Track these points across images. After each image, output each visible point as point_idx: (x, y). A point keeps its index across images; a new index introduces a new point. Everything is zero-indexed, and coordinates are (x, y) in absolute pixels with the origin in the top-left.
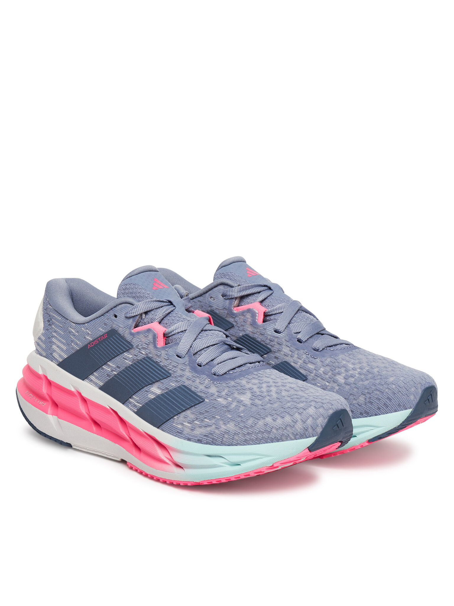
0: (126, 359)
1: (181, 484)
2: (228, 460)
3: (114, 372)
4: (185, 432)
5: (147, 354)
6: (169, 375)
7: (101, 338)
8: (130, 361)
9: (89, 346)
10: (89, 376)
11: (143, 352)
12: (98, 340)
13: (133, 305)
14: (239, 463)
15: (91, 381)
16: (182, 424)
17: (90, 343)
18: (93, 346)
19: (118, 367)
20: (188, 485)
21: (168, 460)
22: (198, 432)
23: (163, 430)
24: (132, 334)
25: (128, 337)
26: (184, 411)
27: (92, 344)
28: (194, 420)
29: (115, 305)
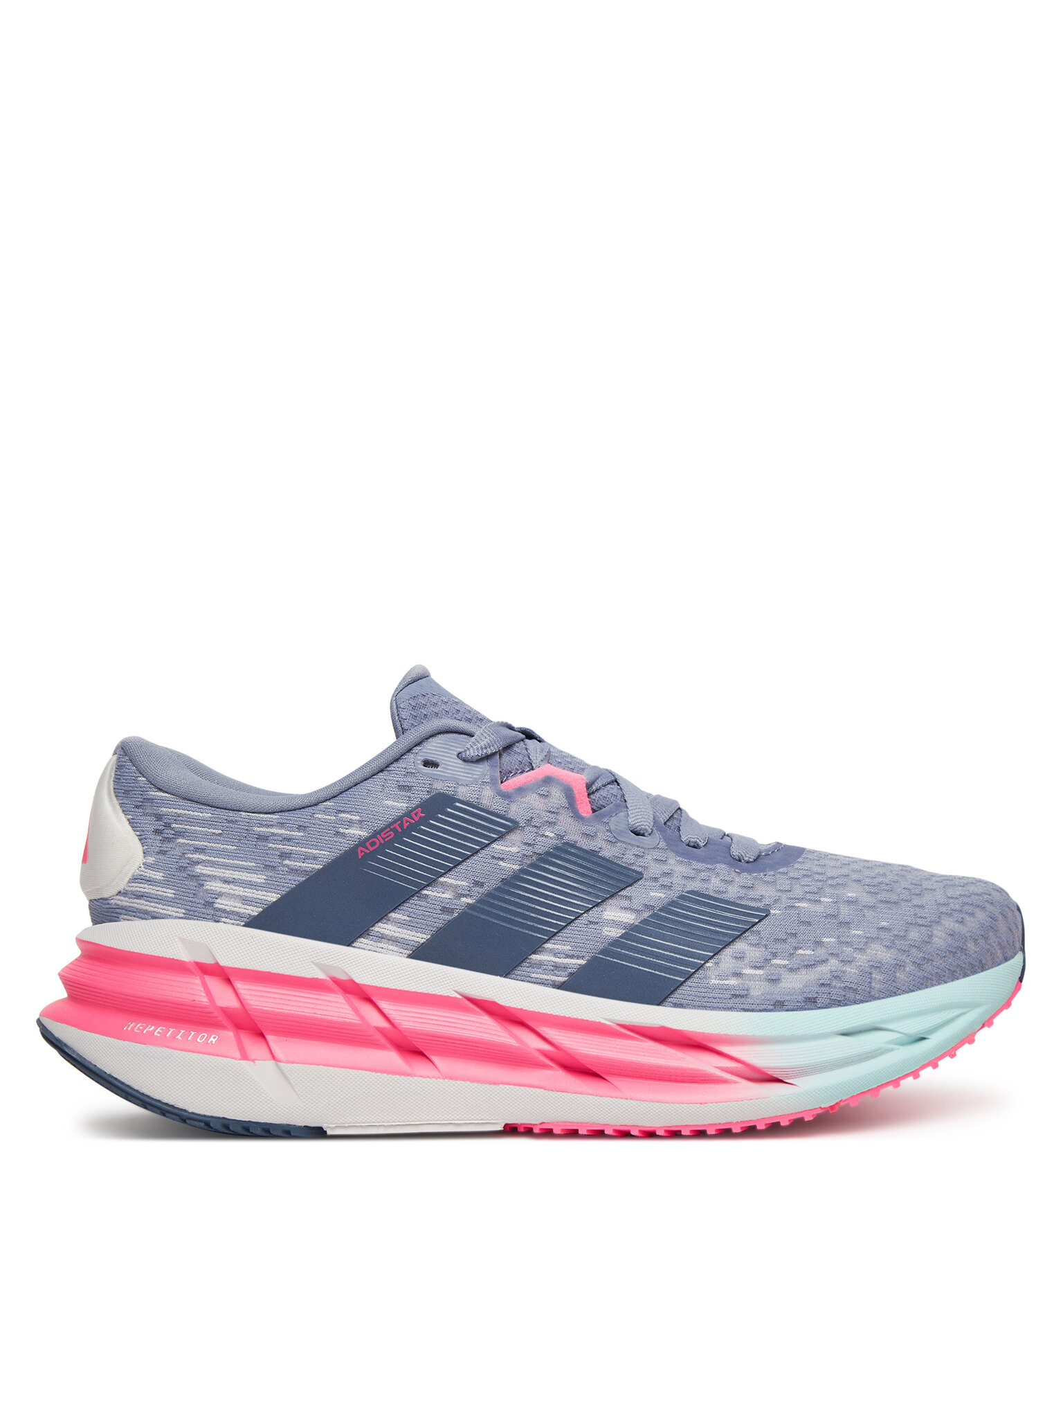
0: (502, 859)
1: (784, 1123)
2: (899, 1033)
3: (464, 899)
4: (755, 993)
5: (560, 837)
6: (638, 877)
7: (402, 822)
8: (514, 862)
9: (362, 851)
10: (371, 929)
11: (547, 833)
12: (395, 830)
13: (471, 735)
14: (922, 1036)
15: (382, 937)
16: (737, 975)
17: (363, 843)
18: (374, 848)
19: (477, 884)
20: (806, 1120)
21: (726, 1074)
22: (794, 983)
23: (676, 1005)
24: (506, 796)
25: (497, 805)
26: (729, 944)
27: (373, 844)
28: (769, 957)
29: (417, 740)
